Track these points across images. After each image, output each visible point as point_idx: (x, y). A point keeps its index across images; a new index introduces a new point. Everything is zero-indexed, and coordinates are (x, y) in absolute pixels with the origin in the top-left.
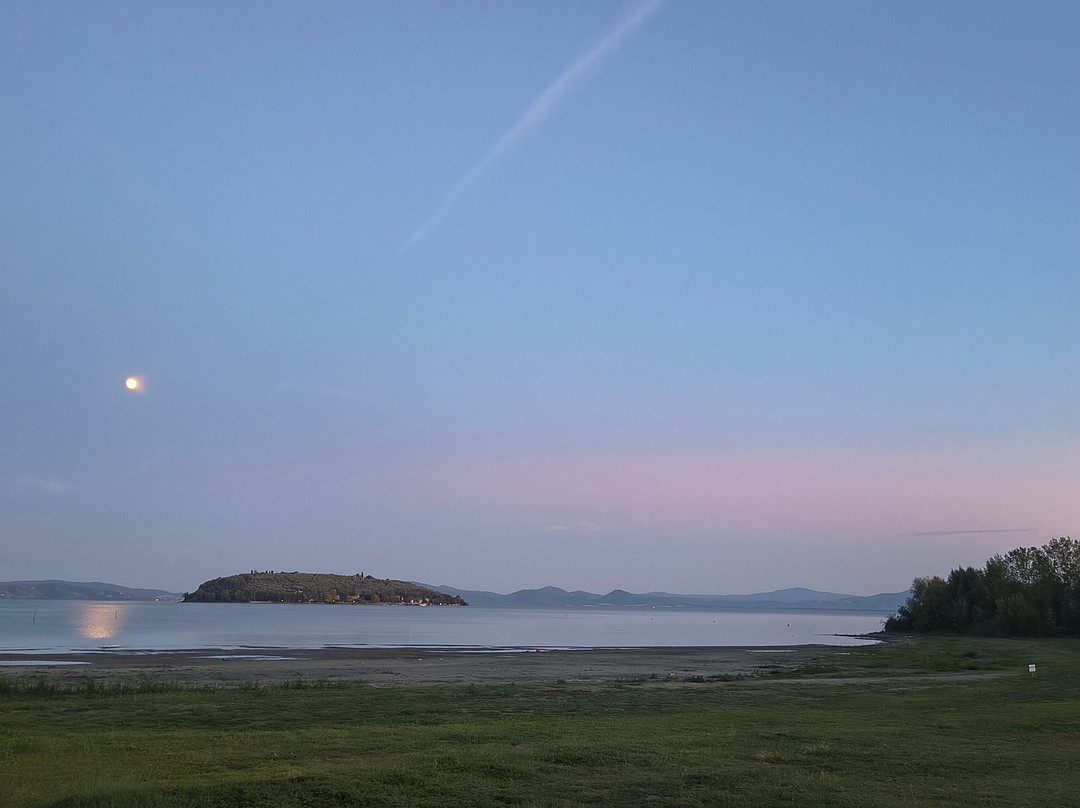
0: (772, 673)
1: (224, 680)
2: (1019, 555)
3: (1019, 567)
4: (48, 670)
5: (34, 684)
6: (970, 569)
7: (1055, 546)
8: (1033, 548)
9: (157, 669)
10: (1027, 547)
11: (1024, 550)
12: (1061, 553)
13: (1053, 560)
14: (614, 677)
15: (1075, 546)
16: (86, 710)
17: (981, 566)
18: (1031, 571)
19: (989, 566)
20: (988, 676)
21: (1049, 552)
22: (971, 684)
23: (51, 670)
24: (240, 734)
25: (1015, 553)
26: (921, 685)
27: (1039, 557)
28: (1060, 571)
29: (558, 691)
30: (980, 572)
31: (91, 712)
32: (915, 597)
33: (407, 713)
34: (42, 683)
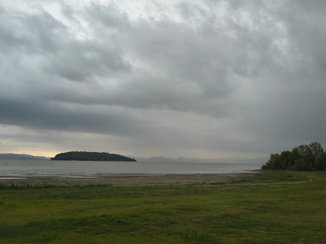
0: (233, 182)
1: (68, 184)
2: (302, 147)
3: (301, 150)
4: (13, 181)
5: (10, 185)
6: (288, 151)
7: (313, 144)
8: (306, 145)
9: (47, 180)
10: (304, 145)
11: (303, 146)
12: (315, 146)
13: (312, 149)
14: (186, 183)
15: (319, 145)
16: (29, 193)
17: (291, 150)
18: (305, 152)
19: (293, 150)
20: (298, 183)
21: (311, 146)
22: (294, 185)
23: (14, 181)
24: (79, 201)
25: (301, 146)
26: (278, 185)
27: (307, 148)
28: (313, 152)
29: (172, 187)
30: (291, 152)
31: (30, 194)
32: (271, 159)
33: (128, 194)
34: (13, 184)
